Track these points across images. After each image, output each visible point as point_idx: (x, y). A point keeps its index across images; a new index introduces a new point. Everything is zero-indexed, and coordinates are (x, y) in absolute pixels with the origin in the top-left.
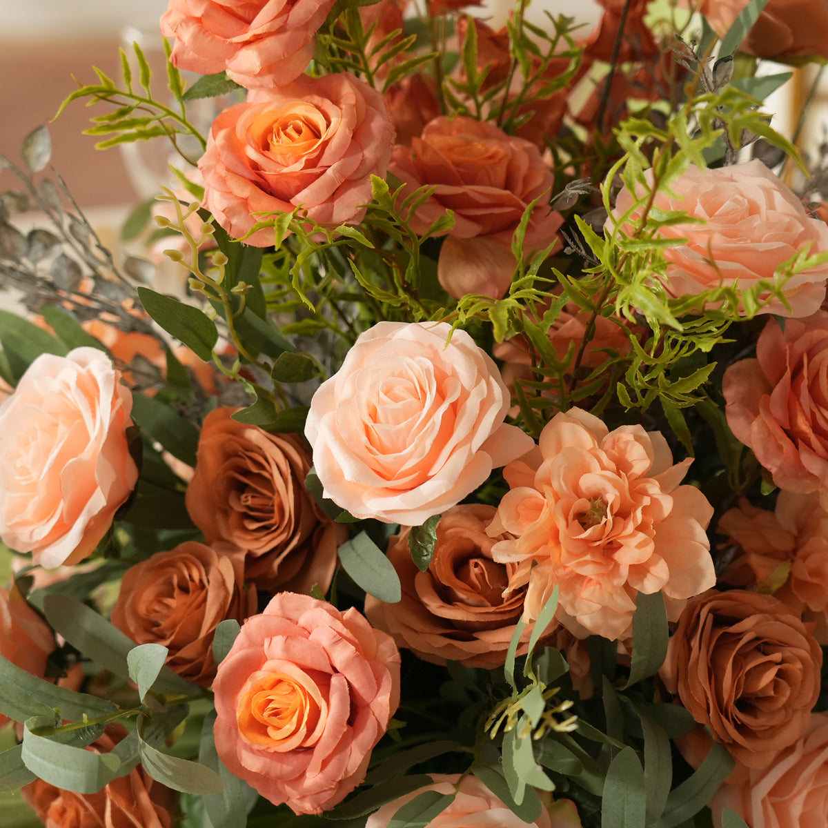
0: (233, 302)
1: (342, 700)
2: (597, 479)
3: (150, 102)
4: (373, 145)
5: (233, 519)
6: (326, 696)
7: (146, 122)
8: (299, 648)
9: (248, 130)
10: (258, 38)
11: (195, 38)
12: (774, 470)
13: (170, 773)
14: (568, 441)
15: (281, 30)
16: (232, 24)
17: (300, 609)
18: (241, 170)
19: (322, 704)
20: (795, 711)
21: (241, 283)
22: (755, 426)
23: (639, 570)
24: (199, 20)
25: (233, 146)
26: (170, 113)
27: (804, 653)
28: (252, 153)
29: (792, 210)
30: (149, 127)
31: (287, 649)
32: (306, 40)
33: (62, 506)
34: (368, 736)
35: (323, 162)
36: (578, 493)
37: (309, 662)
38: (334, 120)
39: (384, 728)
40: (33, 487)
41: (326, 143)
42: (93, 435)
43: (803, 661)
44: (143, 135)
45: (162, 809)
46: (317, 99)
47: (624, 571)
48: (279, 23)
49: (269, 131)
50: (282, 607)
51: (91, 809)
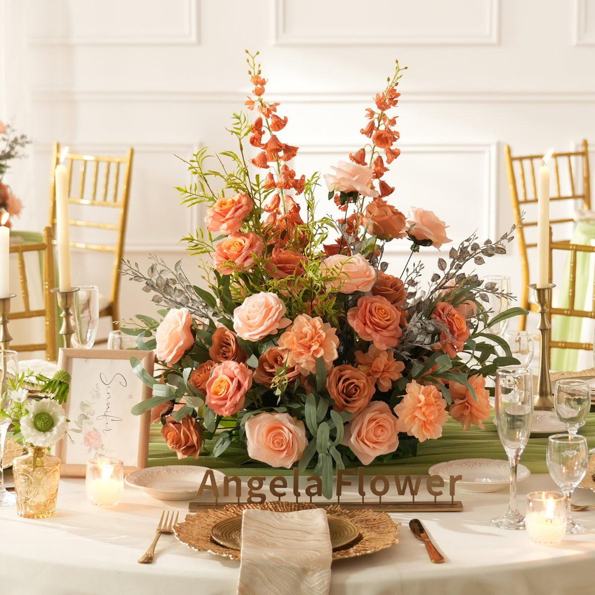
0: (220, 292)
1: (236, 383)
2: (307, 329)
3: (203, 242)
4: (256, 248)
5: (220, 355)
6: (232, 382)
7: (202, 248)
8: (226, 370)
9: (225, 245)
10: (228, 219)
11: (212, 221)
12: (358, 332)
13: (191, 402)
14: (300, 320)
15: (233, 218)
16: (220, 217)
17: (228, 364)
18: (222, 255)
19: (231, 383)
20: (362, 397)
21: (221, 286)
22: (355, 322)
23: (316, 351)
24: (213, 217)
25: (221, 250)
26: (208, 246)
27: (364, 381)
28: (225, 251)
29: (364, 264)
30: (203, 250)
31: (223, 371)
32: (239, 220)
33: (172, 345)
34: (242, 391)
35: (242, 252)
36: (302, 333)
37: (228, 375)
38: (246, 241)
39: (247, 390)
40: (165, 341)
41: (243, 247)
42: (180, 325)
43: (364, 383)
44: (202, 252)
45: (196, 431)
46: (243, 237)
47: (312, 352)
48: (232, 216)
49: (230, 246)
50: (225, 364)
51: (177, 431)
